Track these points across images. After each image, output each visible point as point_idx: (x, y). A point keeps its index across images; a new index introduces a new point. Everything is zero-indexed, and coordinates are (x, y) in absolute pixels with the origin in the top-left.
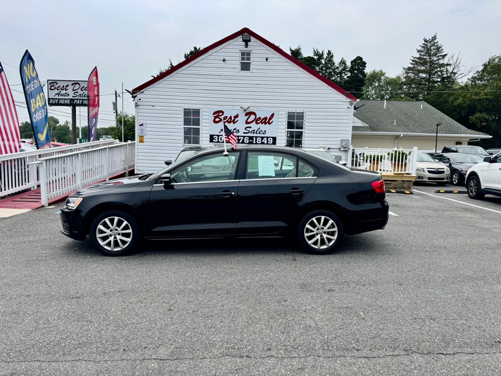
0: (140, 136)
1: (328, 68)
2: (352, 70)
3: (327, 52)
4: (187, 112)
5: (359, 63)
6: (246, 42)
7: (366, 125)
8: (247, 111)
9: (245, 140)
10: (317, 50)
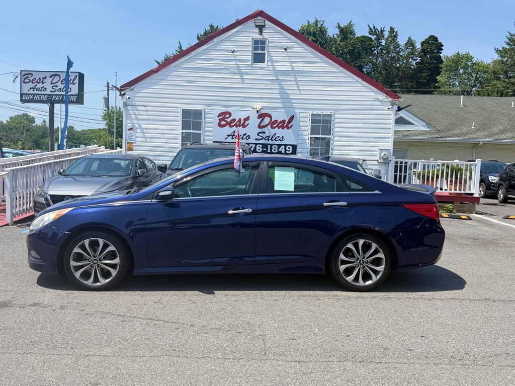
0: (128, 143)
1: (389, 52)
2: (422, 54)
3: (389, 30)
4: (186, 113)
5: (433, 45)
6: (261, 28)
7: (433, 129)
9: (257, 148)
10: (374, 27)
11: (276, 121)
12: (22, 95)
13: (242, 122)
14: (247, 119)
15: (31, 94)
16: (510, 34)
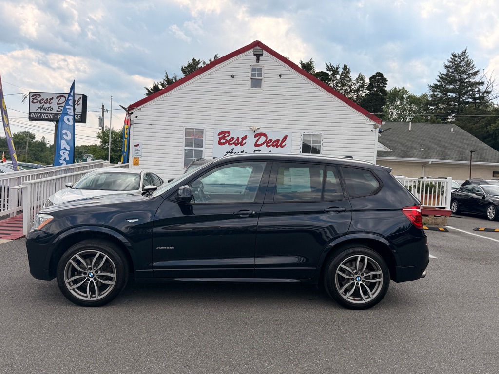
0: (134, 158)
1: (343, 85)
2: (370, 87)
3: (343, 67)
4: (188, 132)
5: (379, 79)
6: (258, 56)
7: (389, 150)
8: (256, 133)
10: (331, 64)
11: (271, 140)
12: (30, 113)
13: (240, 140)
14: (245, 138)
15: (39, 113)
16: (440, 73)
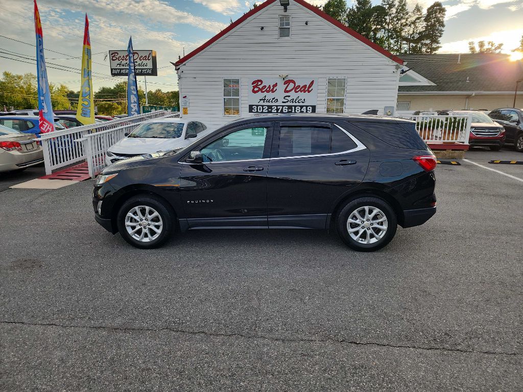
0: (184, 108)
2: (427, 18)
4: (227, 83)
5: (437, 10)
6: (285, 6)
7: (433, 84)
9: (284, 109)
11: (299, 86)
12: (112, 70)
13: (272, 88)
14: (276, 85)
15: (119, 69)
